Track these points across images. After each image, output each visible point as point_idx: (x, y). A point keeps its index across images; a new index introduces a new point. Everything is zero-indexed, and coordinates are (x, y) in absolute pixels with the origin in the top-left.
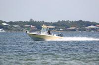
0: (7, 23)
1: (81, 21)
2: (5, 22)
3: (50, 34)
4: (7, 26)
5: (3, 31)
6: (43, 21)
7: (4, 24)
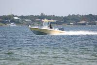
0: (18, 17)
1: (91, 15)
2: (16, 16)
3: (51, 28)
4: (18, 20)
5: (15, 25)
6: (54, 15)
7: (16, 18)
